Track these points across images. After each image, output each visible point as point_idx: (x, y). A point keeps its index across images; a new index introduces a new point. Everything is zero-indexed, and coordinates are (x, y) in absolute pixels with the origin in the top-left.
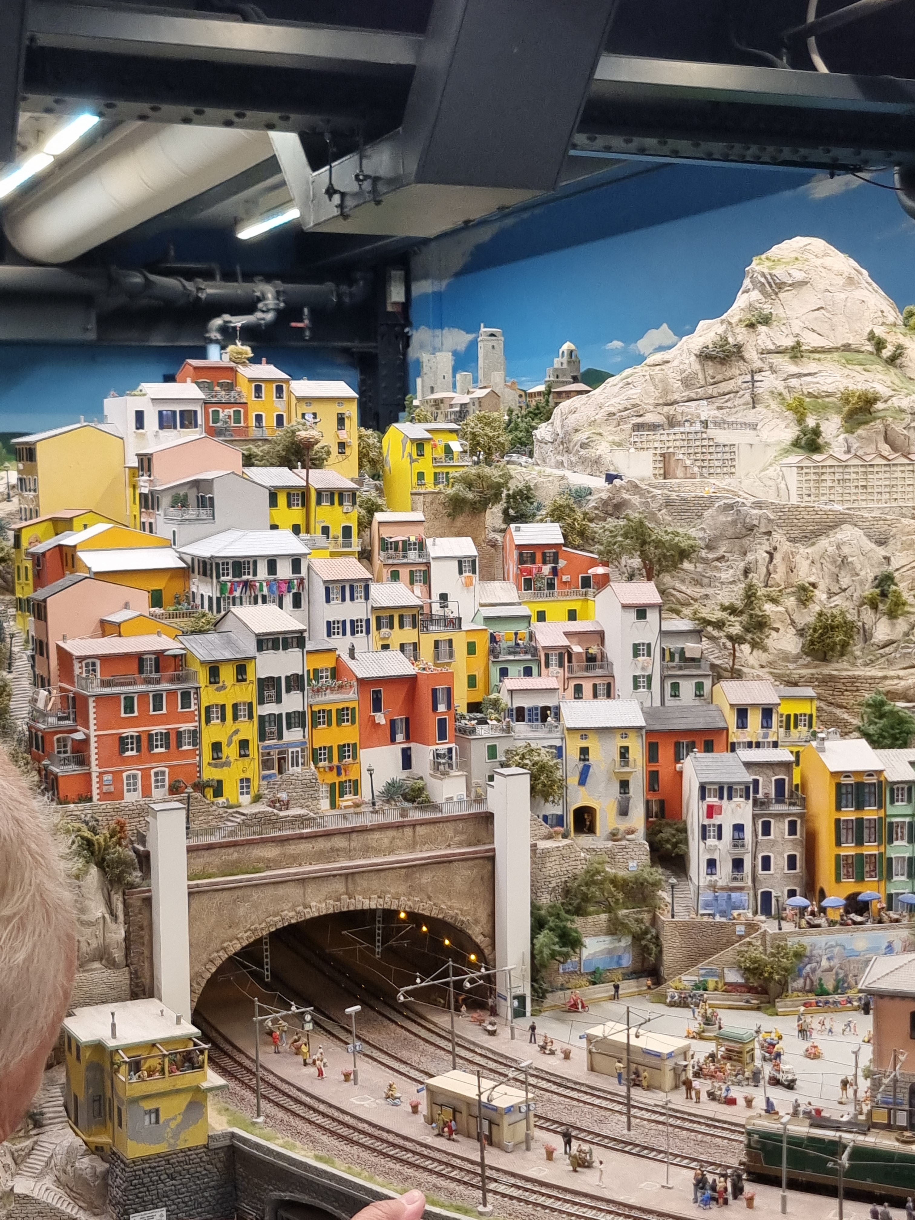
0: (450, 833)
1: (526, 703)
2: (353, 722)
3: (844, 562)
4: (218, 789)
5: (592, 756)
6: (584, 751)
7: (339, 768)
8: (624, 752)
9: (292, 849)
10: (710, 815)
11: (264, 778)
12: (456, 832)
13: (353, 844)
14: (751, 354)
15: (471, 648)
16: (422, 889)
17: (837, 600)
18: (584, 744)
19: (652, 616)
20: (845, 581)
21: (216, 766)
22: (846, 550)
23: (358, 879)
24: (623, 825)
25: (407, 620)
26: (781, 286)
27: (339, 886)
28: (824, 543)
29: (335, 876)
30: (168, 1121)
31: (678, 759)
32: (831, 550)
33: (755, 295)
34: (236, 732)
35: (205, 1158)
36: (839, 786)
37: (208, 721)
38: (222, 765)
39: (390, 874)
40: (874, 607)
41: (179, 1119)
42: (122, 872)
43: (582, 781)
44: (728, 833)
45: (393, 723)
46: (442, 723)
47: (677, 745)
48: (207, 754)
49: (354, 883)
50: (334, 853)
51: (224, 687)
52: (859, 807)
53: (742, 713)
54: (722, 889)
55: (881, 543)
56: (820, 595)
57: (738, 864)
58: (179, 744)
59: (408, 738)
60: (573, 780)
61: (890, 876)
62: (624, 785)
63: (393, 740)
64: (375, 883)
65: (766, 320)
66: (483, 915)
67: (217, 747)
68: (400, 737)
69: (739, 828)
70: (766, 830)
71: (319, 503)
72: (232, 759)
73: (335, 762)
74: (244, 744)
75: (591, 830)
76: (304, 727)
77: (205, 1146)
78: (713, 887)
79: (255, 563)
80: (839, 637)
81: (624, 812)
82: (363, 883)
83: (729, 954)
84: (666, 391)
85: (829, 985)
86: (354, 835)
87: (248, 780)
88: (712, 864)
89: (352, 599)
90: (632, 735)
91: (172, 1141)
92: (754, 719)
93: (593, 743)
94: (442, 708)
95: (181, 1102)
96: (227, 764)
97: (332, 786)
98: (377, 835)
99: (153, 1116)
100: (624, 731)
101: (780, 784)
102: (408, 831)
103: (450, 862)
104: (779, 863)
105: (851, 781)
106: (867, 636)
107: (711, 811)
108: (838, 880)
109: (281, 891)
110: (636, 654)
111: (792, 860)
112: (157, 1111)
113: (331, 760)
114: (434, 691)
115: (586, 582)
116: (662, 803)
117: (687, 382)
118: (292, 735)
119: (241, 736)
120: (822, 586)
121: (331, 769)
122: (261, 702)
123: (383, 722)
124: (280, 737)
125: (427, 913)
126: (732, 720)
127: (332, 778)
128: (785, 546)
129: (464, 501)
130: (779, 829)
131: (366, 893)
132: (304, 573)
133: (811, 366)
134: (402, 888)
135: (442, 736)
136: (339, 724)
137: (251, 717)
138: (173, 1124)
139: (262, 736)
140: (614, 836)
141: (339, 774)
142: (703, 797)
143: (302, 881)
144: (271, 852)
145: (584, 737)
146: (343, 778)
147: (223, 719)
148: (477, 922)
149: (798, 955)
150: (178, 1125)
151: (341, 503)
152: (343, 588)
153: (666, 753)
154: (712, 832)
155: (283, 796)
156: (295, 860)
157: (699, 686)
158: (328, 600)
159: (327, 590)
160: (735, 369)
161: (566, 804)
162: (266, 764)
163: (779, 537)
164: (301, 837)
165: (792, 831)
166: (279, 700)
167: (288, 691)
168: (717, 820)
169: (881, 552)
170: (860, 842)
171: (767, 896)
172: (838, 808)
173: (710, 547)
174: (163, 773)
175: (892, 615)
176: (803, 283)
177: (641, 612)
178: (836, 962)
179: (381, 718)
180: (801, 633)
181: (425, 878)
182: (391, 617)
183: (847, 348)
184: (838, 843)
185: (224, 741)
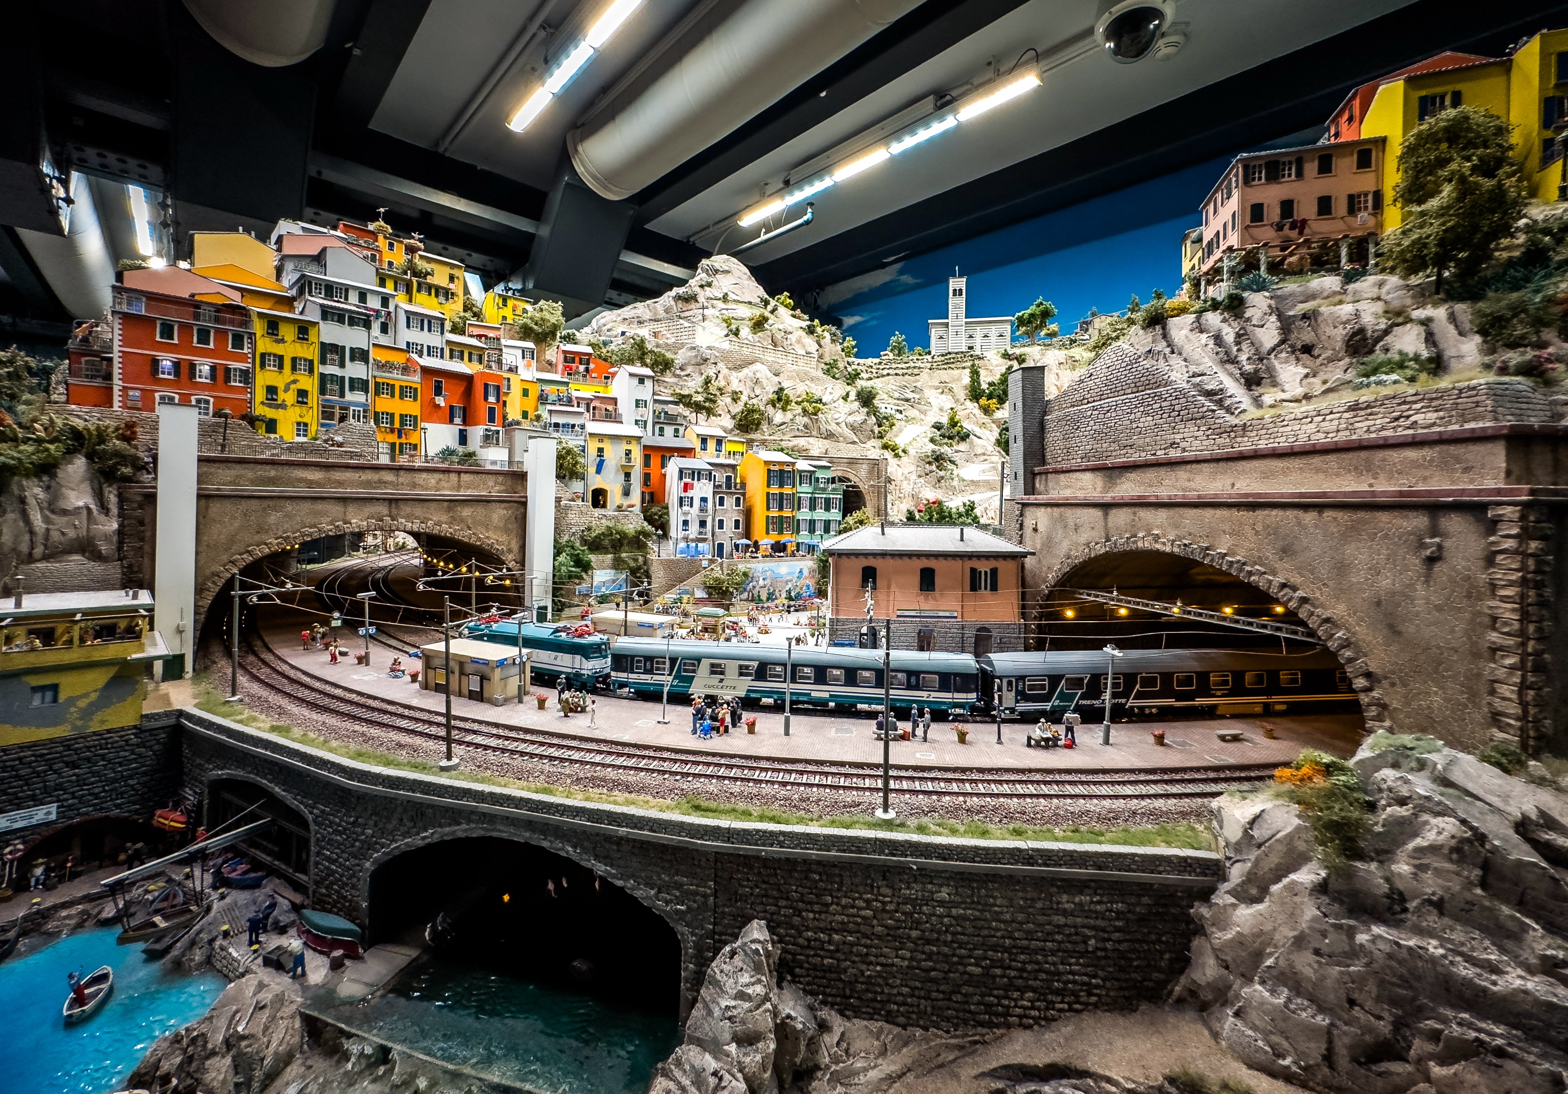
0: (491, 484)
1: (561, 420)
2: (415, 399)
3: (757, 382)
4: (271, 426)
5: (606, 454)
6: (600, 450)
7: (400, 432)
8: (628, 453)
9: (338, 475)
10: (685, 490)
11: (323, 425)
12: (496, 483)
13: (401, 480)
14: (701, 299)
15: (525, 393)
16: (462, 520)
17: (755, 401)
18: (601, 445)
19: (648, 383)
20: (758, 392)
21: (270, 406)
22: (758, 375)
23: (401, 505)
24: (626, 503)
25: (475, 357)
26: (717, 271)
27: (383, 509)
28: (745, 371)
29: (378, 499)
30: (72, 701)
31: (663, 466)
32: (751, 374)
33: (704, 275)
34: (295, 382)
35: (135, 741)
36: (769, 471)
37: (263, 365)
38: (278, 407)
39: (434, 504)
40: (774, 406)
41: (94, 696)
42: (118, 463)
43: (598, 471)
44: (697, 503)
45: (452, 408)
46: (492, 411)
47: (663, 457)
48: (260, 395)
49: (398, 507)
50: (382, 483)
51: (282, 341)
52: (781, 486)
53: (704, 440)
54: (693, 540)
55: (776, 375)
56: (744, 398)
57: (703, 524)
58: (227, 379)
59: (465, 422)
60: (592, 470)
61: (798, 532)
62: (628, 475)
63: (451, 421)
64: (418, 510)
65: (709, 285)
66: (515, 545)
67: (272, 390)
68: (458, 420)
69: (704, 500)
70: (721, 503)
71: (419, 291)
72: (289, 403)
73: (397, 425)
74: (302, 394)
75: (604, 506)
76: (367, 392)
77: (135, 727)
78: (686, 539)
79: (347, 291)
80: (756, 416)
81: (626, 493)
82: (406, 509)
83: (698, 578)
84: (655, 314)
85: (764, 597)
86: (402, 473)
87: (306, 425)
88: (686, 523)
89: (430, 330)
90: (634, 442)
91: (79, 723)
92: (711, 445)
93: (607, 446)
94: (492, 399)
95: (98, 679)
96: (283, 406)
97: (393, 445)
98: (424, 475)
99: (49, 695)
100: (629, 439)
101: (729, 478)
102: (454, 477)
103: (488, 501)
104: (729, 525)
105: (777, 468)
106: (770, 421)
107: (686, 487)
108: (767, 533)
109: (320, 506)
110: (637, 406)
111: (737, 522)
112: (55, 688)
113: (392, 422)
114: (486, 386)
115: (607, 378)
116: (652, 494)
117: (667, 311)
118: (355, 397)
119: (300, 386)
120: (745, 393)
121: (392, 431)
122: (323, 361)
123: (443, 404)
124: (342, 395)
125: (466, 540)
126: (697, 444)
127: (393, 438)
128: (725, 371)
129: (531, 329)
130: (729, 501)
131: (408, 518)
132: (391, 308)
133: (734, 306)
134: (444, 518)
135: (492, 419)
136: (401, 398)
137: (311, 371)
138: (82, 703)
139: (323, 391)
140: (619, 508)
141: (400, 437)
142: (681, 478)
143: (344, 500)
144: (315, 475)
145: (601, 441)
146: (403, 440)
147: (281, 367)
148: (510, 551)
149: (745, 574)
150: (91, 704)
151: (437, 296)
152: (422, 321)
153: (655, 461)
154: (686, 502)
155: (339, 439)
156: (340, 484)
157: (677, 431)
158: (408, 326)
159: (408, 319)
160: (693, 305)
161: (586, 486)
162: (327, 414)
163: (721, 366)
164: (347, 467)
165: (738, 505)
166: (342, 365)
167: (352, 359)
168: (690, 494)
169: (777, 379)
170: (781, 508)
171: (721, 546)
172: (768, 486)
173: (682, 369)
174: (207, 402)
175: (784, 409)
176: (728, 272)
177: (642, 380)
178: (768, 582)
179: (440, 401)
180: (734, 417)
181: (466, 512)
182: (462, 353)
183: (750, 303)
184: (768, 509)
185: (281, 386)
